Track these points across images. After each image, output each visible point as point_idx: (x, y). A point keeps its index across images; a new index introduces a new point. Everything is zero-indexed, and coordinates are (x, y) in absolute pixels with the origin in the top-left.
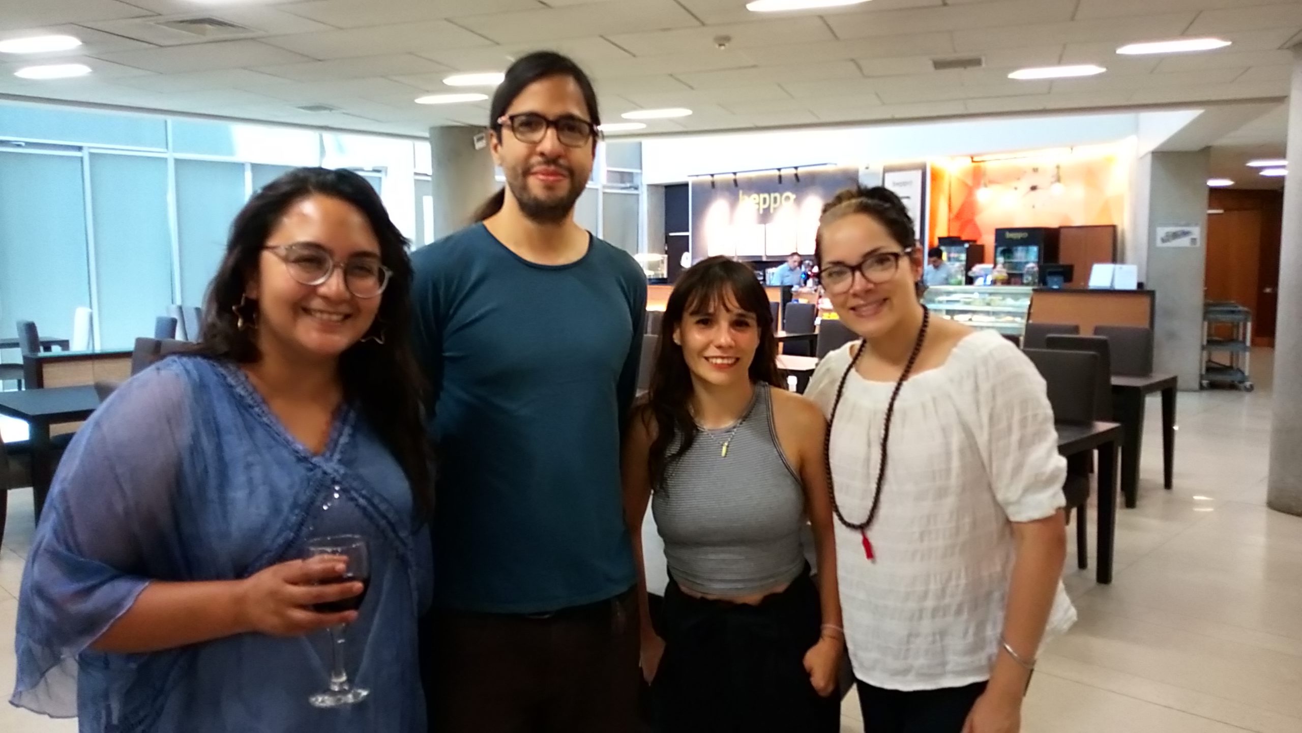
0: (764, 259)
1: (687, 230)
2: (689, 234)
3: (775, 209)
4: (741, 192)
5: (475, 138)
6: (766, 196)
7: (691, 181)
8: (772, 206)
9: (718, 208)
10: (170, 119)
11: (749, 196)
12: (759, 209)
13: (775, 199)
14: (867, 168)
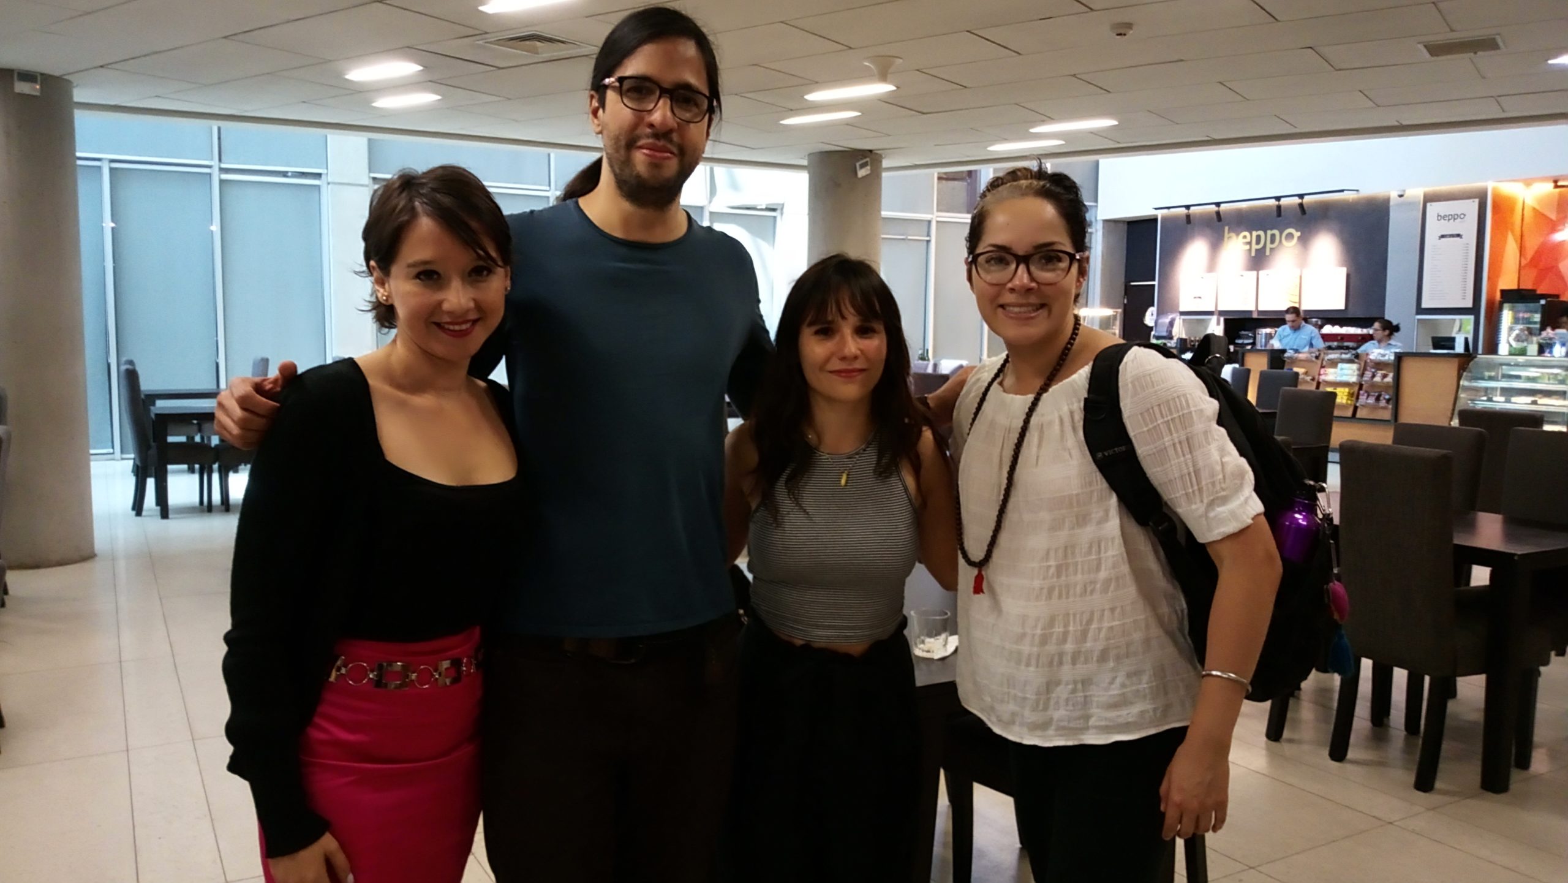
0: (1255, 316)
1: (1154, 280)
2: (1156, 283)
3: (1271, 249)
4: (1227, 228)
5: (858, 165)
6: (1261, 233)
7: (1160, 214)
8: (1269, 246)
9: (1195, 251)
10: (554, 153)
11: (1238, 235)
12: (1250, 250)
13: (1273, 236)
14: (1401, 196)
